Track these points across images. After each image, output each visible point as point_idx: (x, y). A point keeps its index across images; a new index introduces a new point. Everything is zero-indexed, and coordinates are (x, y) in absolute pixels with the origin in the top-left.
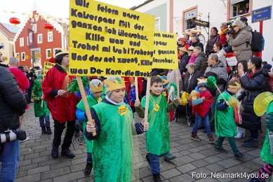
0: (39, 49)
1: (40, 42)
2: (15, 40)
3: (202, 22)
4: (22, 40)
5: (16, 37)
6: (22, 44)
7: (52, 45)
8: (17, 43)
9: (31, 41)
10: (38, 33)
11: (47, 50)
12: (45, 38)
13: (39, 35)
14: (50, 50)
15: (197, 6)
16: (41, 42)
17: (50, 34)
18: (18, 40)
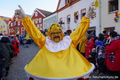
0: (19, 27)
1: (19, 25)
2: (9, 24)
4: (12, 24)
5: (9, 23)
6: (12, 26)
8: (10, 25)
9: (15, 24)
11: (22, 28)
13: (18, 22)
18: (10, 24)
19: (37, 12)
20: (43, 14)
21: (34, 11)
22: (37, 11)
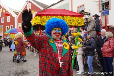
0: (2, 26)
3: (86, 13)
7: (9, 24)
10: (2, 17)
11: (6, 26)
12: (5, 20)
13: (2, 18)
14: (8, 26)
15: (84, 4)
16: (3, 22)
17: (8, 18)
19: (30, 4)
20: (40, 5)
21: (27, 2)
22: (29, 2)
